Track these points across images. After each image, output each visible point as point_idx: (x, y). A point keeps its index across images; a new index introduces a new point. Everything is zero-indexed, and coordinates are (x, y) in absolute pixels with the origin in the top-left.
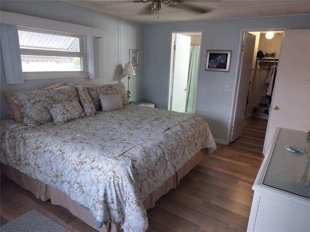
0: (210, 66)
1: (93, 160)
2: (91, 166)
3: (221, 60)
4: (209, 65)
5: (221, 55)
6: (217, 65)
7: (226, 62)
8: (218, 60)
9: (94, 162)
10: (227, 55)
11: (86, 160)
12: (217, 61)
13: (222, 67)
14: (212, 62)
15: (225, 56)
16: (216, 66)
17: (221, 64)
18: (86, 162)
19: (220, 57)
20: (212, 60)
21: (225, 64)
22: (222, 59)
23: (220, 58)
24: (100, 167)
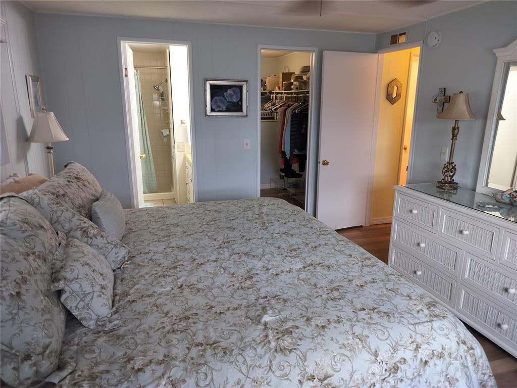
0: (214, 108)
1: (415, 346)
2: (419, 360)
3: (231, 96)
4: (211, 107)
5: (232, 88)
6: (226, 105)
7: (241, 100)
8: (227, 97)
9: (420, 347)
10: (241, 87)
11: (400, 355)
12: (225, 99)
13: (235, 109)
14: (216, 100)
15: (238, 90)
16: (224, 108)
17: (233, 104)
18: (404, 359)
19: (229, 91)
20: (216, 97)
21: (240, 103)
22: (233, 96)
23: (230, 94)
24: (440, 351)
